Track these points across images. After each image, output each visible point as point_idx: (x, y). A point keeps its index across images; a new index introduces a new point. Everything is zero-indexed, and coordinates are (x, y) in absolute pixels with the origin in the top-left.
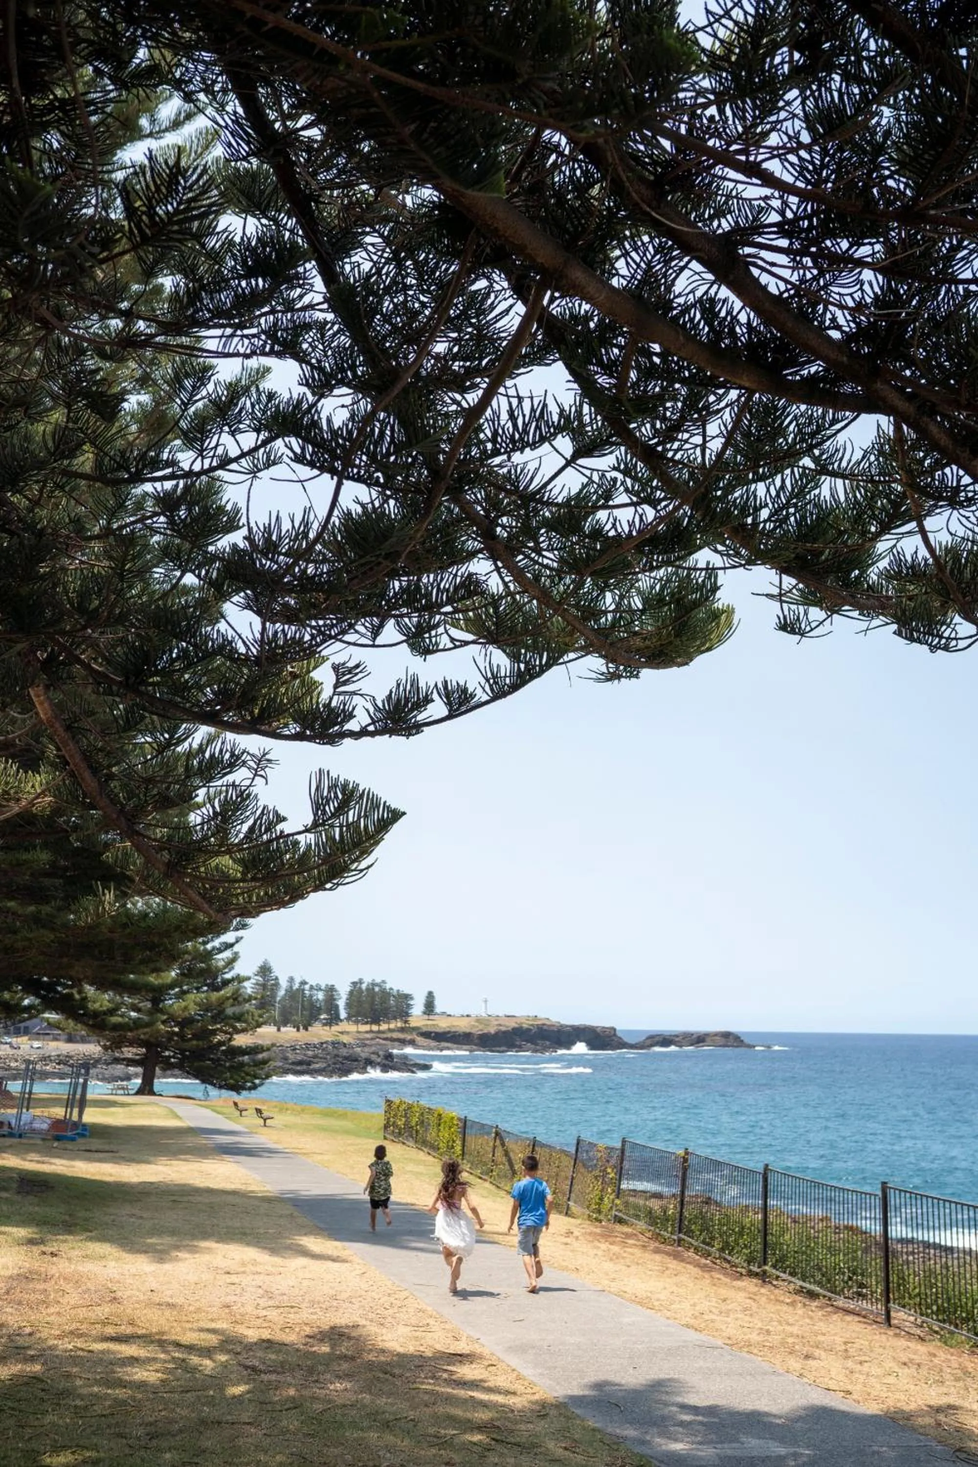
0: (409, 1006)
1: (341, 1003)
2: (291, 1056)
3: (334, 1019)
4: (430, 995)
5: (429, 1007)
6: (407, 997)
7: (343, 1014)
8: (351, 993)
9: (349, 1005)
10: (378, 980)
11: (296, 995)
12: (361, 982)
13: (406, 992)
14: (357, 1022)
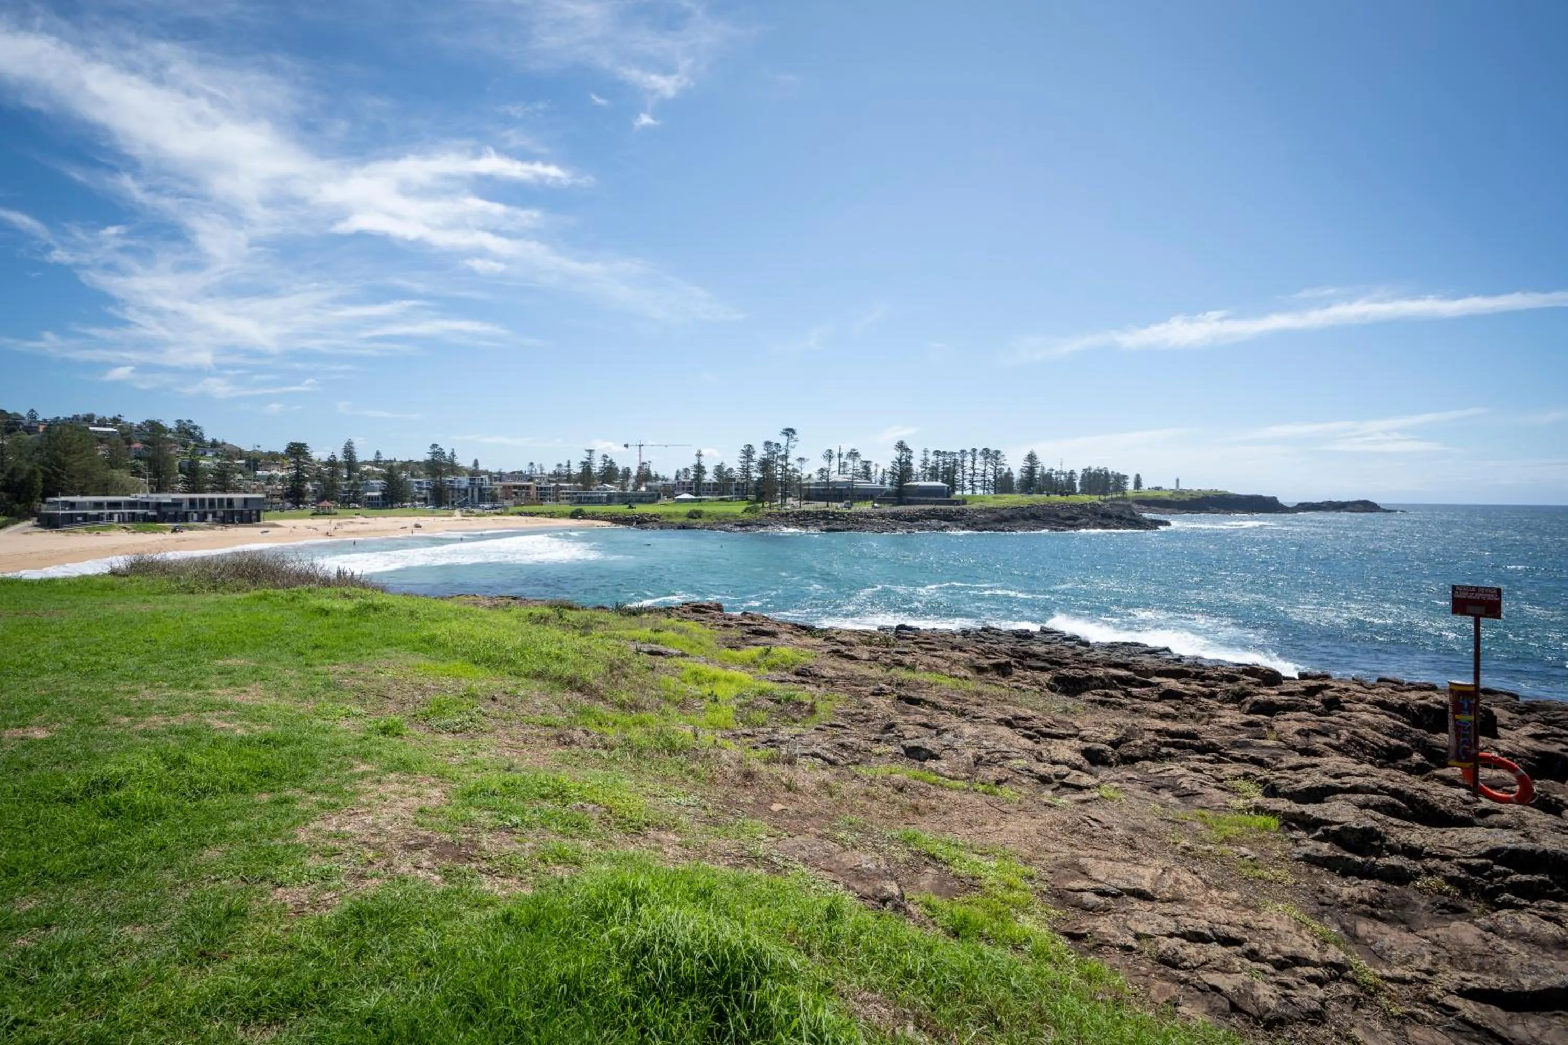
0: (1125, 483)
1: (1077, 482)
2: (1062, 514)
3: (1073, 492)
4: (1138, 477)
5: (1138, 484)
6: (1125, 477)
7: (1078, 489)
8: (1083, 476)
9: (1081, 484)
10: (1101, 467)
11: (1047, 478)
12: (1090, 468)
13: (1122, 473)
14: (1089, 493)
